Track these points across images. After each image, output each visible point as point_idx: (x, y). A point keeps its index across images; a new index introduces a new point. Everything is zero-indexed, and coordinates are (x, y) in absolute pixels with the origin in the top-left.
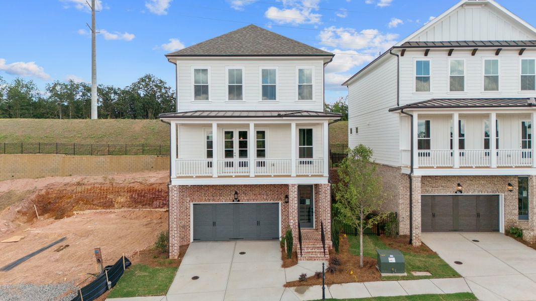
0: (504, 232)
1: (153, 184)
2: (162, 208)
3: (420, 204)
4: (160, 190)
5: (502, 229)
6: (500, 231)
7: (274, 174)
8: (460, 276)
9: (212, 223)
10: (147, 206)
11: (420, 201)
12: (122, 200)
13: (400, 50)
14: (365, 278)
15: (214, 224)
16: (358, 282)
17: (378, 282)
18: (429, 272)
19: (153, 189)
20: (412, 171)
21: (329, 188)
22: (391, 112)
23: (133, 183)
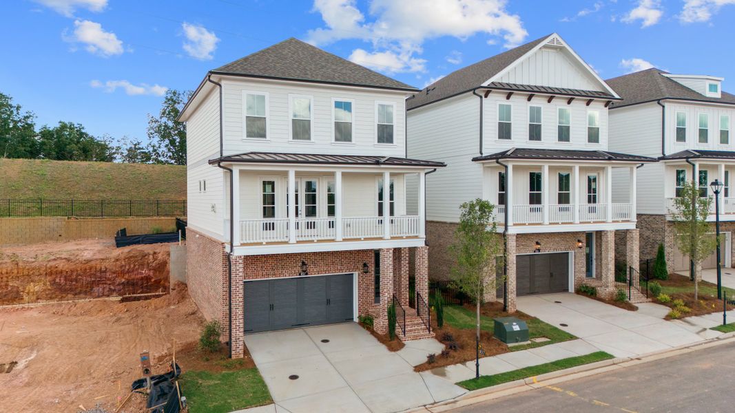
0: (573, 291)
1: (90, 261)
2: (108, 296)
3: (515, 265)
4: (103, 269)
5: (572, 288)
6: (570, 291)
7: (364, 237)
8: (576, 338)
9: (268, 306)
10: (82, 295)
11: (515, 262)
12: (37, 288)
13: (484, 91)
14: (494, 351)
15: (272, 307)
16: (490, 356)
17: (509, 354)
18: (547, 337)
19: (91, 269)
20: (506, 229)
21: (426, 251)
22: (474, 162)
23: (55, 260)
